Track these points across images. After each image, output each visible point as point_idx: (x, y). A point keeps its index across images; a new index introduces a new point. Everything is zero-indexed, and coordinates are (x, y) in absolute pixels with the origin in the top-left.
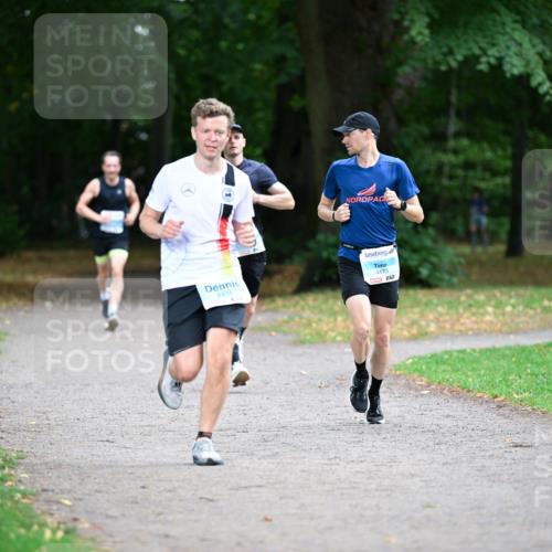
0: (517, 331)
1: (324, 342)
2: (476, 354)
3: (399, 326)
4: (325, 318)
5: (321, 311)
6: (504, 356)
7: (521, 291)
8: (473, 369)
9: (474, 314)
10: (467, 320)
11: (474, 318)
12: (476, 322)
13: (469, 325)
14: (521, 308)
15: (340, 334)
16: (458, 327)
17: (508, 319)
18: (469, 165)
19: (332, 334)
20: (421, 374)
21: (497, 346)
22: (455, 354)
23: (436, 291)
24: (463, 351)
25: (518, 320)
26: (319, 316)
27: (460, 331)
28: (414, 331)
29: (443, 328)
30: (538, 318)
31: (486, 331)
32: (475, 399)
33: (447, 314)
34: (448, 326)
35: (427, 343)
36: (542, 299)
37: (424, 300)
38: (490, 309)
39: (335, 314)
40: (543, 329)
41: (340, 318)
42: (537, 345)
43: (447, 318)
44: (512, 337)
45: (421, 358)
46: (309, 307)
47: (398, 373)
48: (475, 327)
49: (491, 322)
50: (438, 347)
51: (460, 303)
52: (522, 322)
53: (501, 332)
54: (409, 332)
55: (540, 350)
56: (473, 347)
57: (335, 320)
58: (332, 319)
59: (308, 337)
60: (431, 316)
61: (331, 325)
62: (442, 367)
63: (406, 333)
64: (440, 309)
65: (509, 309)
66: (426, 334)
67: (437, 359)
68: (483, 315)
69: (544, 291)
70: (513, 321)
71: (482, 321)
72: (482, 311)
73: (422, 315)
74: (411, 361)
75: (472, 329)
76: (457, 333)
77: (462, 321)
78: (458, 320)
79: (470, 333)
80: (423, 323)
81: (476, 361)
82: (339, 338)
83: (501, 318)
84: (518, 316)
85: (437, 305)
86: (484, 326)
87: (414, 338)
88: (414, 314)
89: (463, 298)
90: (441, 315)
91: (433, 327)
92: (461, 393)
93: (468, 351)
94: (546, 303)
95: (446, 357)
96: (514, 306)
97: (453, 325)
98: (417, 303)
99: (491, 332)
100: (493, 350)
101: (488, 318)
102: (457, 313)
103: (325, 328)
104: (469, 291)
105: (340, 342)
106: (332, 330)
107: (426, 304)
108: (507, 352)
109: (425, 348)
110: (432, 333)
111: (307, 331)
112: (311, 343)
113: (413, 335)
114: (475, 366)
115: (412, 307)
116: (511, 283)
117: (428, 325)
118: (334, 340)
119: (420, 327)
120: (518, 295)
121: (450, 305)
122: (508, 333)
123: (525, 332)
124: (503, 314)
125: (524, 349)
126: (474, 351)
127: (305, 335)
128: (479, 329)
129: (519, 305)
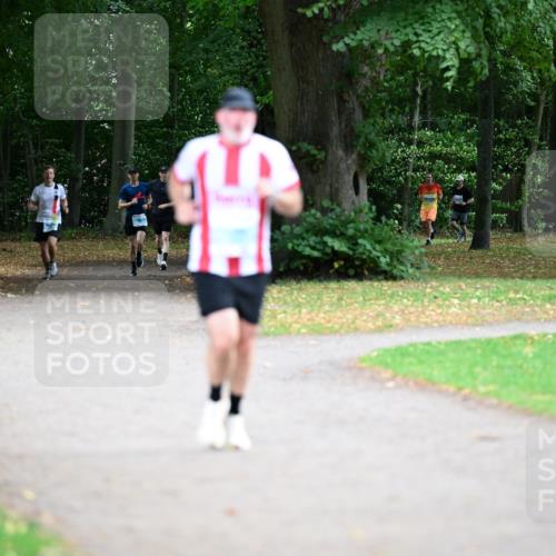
0: (483, 323)
1: (290, 334)
2: (442, 347)
3: (365, 318)
4: (289, 310)
5: (285, 303)
6: (469, 349)
7: (487, 283)
8: (440, 362)
9: (439, 306)
10: (432, 312)
11: (439, 311)
12: (441, 314)
13: (435, 318)
14: (487, 299)
15: (304, 326)
16: (423, 319)
17: (474, 311)
18: (433, 157)
19: (296, 326)
20: (387, 366)
21: (463, 338)
22: (421, 347)
23: (402, 282)
24: (429, 344)
25: (484, 312)
26: (284, 308)
27: (426, 323)
28: (379, 323)
29: (409, 320)
30: (504, 311)
31: (451, 323)
32: (440, 392)
33: (412, 306)
34: (413, 319)
35: (393, 335)
36: (507, 291)
37: (389, 292)
38: (456, 301)
39: (299, 305)
40: (509, 321)
41: (304, 310)
42: (503, 338)
43: (412, 309)
44: (478, 329)
45: (386, 350)
46: (274, 298)
47: (364, 365)
48: (441, 318)
49: (457, 315)
50: (403, 339)
51: (425, 295)
52: (489, 314)
53: (467, 324)
54: (374, 324)
55: (506, 343)
56: (439, 339)
57: (300, 311)
58: (297, 311)
59: (273, 329)
60: (396, 308)
61: (296, 317)
62: (407, 360)
63: (370, 325)
64: (405, 301)
65: (475, 301)
66: (391, 326)
67: (402, 352)
68: (449, 307)
69: (510, 283)
70: (478, 312)
71: (448, 314)
72: (447, 303)
73: (387, 306)
74: (375, 354)
75: (437, 321)
76: (423, 326)
77: (427, 313)
78: (423, 313)
79: (436, 325)
80: (388, 315)
81: (442, 353)
82: (303, 331)
83: (466, 310)
84: (484, 308)
85: (403, 297)
86: (449, 318)
87: (379, 330)
88: (378, 306)
89: (428, 290)
90: (407, 306)
91: (398, 319)
92: (425, 385)
93: (434, 343)
94: (512, 295)
95: (411, 349)
96: (479, 299)
97: (418, 316)
98: (382, 295)
99: (456, 324)
100: (458, 343)
101: (453, 310)
102: (423, 306)
103: (289, 320)
104: (434, 284)
105: (304, 334)
106: (297, 322)
107: (392, 296)
108: (473, 345)
109: (390, 341)
110: (397, 325)
111: (271, 323)
112: (275, 335)
113: (379, 327)
114: (441, 358)
115: (377, 299)
116: (477, 275)
117: (394, 317)
118: (298, 333)
119: (385, 319)
120: (484, 287)
121: (416, 297)
122: (475, 325)
123: (490, 324)
124: (469, 307)
125: (489, 341)
126: (439, 343)
127: (271, 327)
128: (444, 321)
129: (484, 297)
